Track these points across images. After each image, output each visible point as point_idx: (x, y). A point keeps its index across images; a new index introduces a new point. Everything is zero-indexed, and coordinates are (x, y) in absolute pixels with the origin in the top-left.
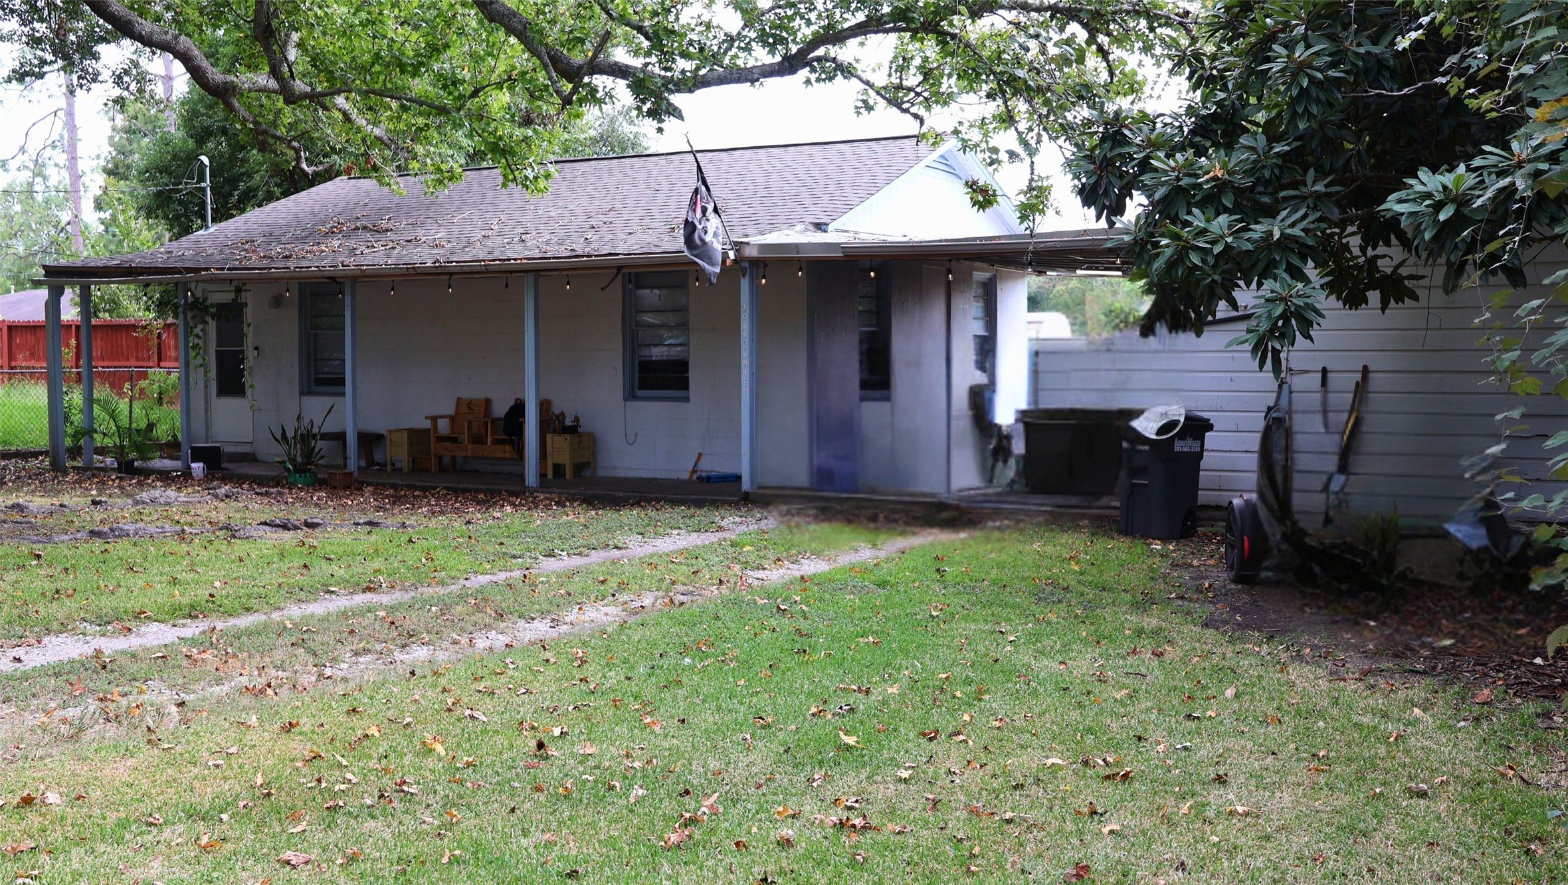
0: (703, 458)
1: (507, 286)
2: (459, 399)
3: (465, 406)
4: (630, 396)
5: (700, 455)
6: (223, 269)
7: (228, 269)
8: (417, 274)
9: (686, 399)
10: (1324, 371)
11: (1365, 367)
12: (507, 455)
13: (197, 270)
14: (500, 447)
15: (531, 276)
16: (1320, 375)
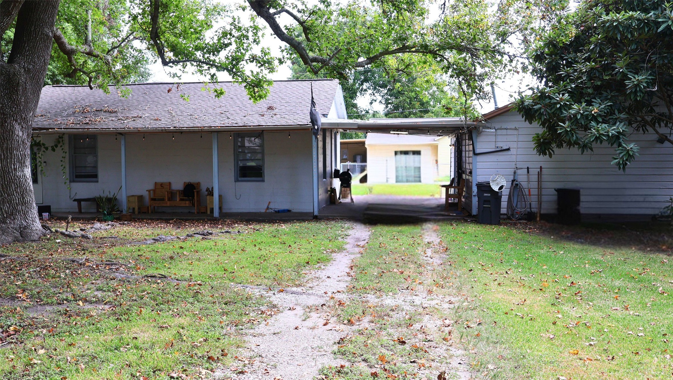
0: (271, 203)
1: (201, 137)
2: (156, 183)
3: (159, 186)
4: (237, 180)
5: (270, 202)
6: (61, 129)
7: (64, 129)
8: (167, 132)
9: (263, 181)
10: (528, 168)
11: (541, 167)
12: (187, 205)
13: (47, 129)
14: (184, 202)
15: (216, 133)
16: (526, 170)
